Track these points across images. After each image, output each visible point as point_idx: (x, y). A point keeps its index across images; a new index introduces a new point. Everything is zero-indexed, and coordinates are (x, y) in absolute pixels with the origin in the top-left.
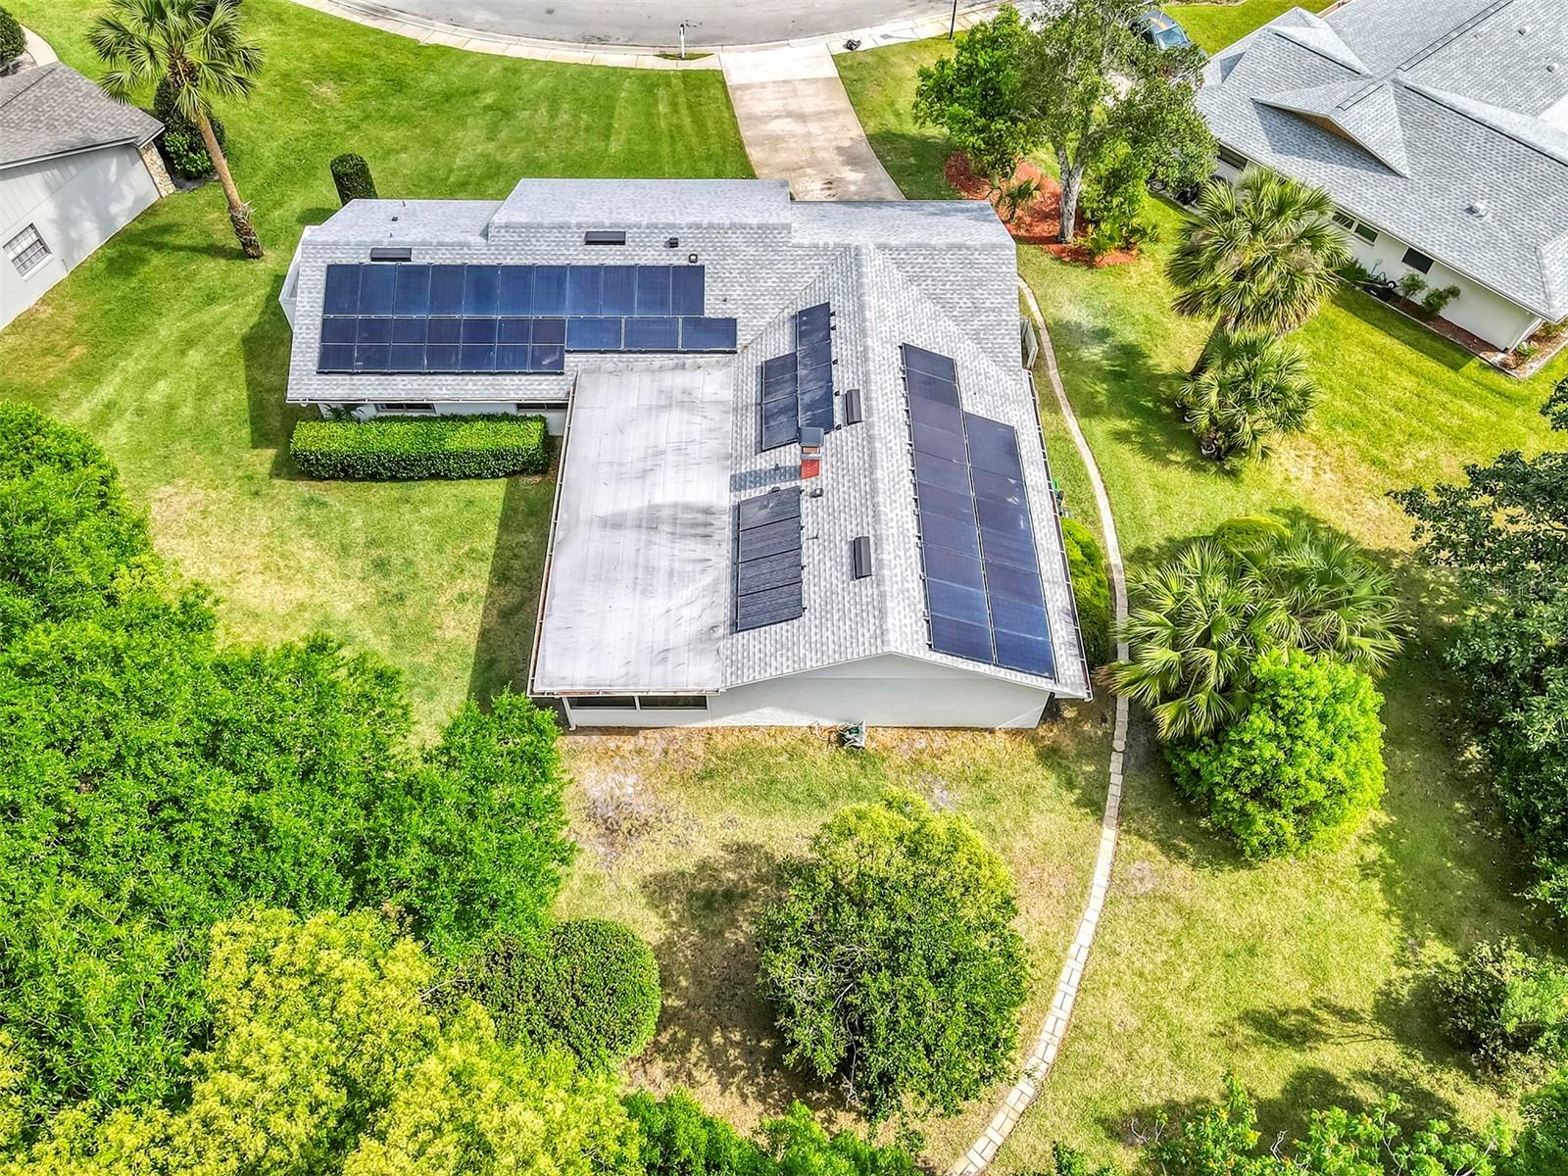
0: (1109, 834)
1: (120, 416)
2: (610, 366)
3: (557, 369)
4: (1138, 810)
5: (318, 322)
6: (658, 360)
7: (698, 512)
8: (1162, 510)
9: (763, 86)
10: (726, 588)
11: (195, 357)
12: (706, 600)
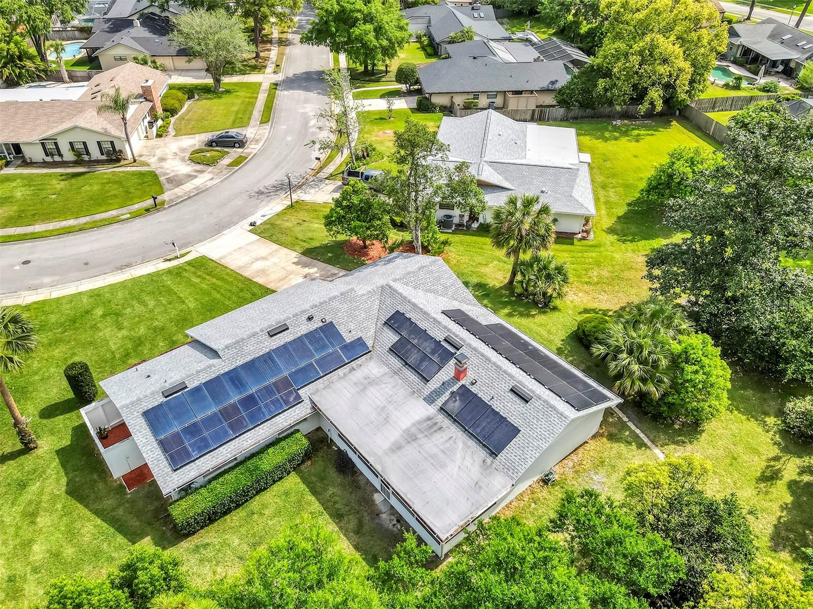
0: (657, 451)
1: (25, 580)
2: (322, 386)
3: (299, 400)
4: (655, 437)
5: (155, 445)
6: (340, 372)
7: (425, 421)
8: (549, 332)
9: (230, 254)
10: (472, 443)
11: (43, 520)
12: (469, 452)
